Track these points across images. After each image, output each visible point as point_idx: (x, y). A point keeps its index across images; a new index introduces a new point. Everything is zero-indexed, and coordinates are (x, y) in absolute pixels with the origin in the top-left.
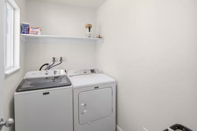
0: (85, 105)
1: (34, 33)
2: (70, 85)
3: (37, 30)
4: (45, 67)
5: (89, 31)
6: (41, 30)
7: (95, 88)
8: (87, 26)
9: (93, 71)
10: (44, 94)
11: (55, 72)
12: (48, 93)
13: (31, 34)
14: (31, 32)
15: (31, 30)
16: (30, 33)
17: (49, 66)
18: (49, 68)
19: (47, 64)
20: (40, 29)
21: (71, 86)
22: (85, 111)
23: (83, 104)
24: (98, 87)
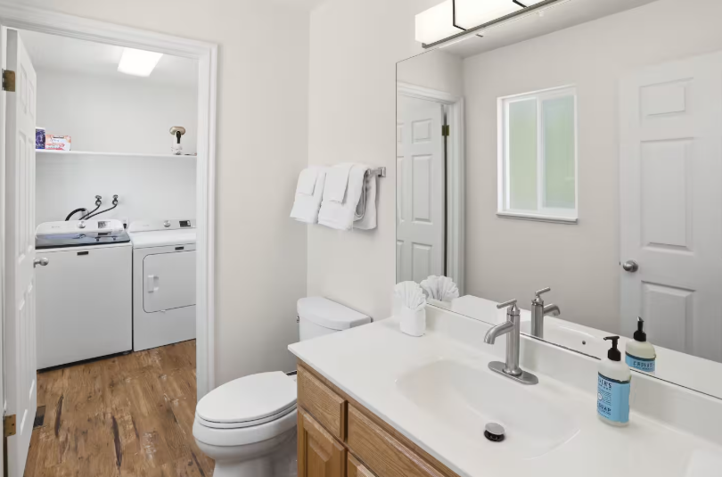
0: (156, 278)
1: (56, 147)
2: (128, 241)
3: (61, 141)
4: (79, 214)
5: (179, 142)
6: (70, 141)
7: (177, 249)
8: (174, 131)
9: (184, 224)
10: (79, 254)
11: (101, 224)
12: (87, 253)
13: (49, 149)
14: (50, 145)
15: (48, 141)
16: (47, 146)
17: (86, 213)
18: (87, 217)
19: (83, 210)
20: (68, 139)
21: (129, 244)
22: (156, 289)
23: (152, 276)
24: (182, 248)
